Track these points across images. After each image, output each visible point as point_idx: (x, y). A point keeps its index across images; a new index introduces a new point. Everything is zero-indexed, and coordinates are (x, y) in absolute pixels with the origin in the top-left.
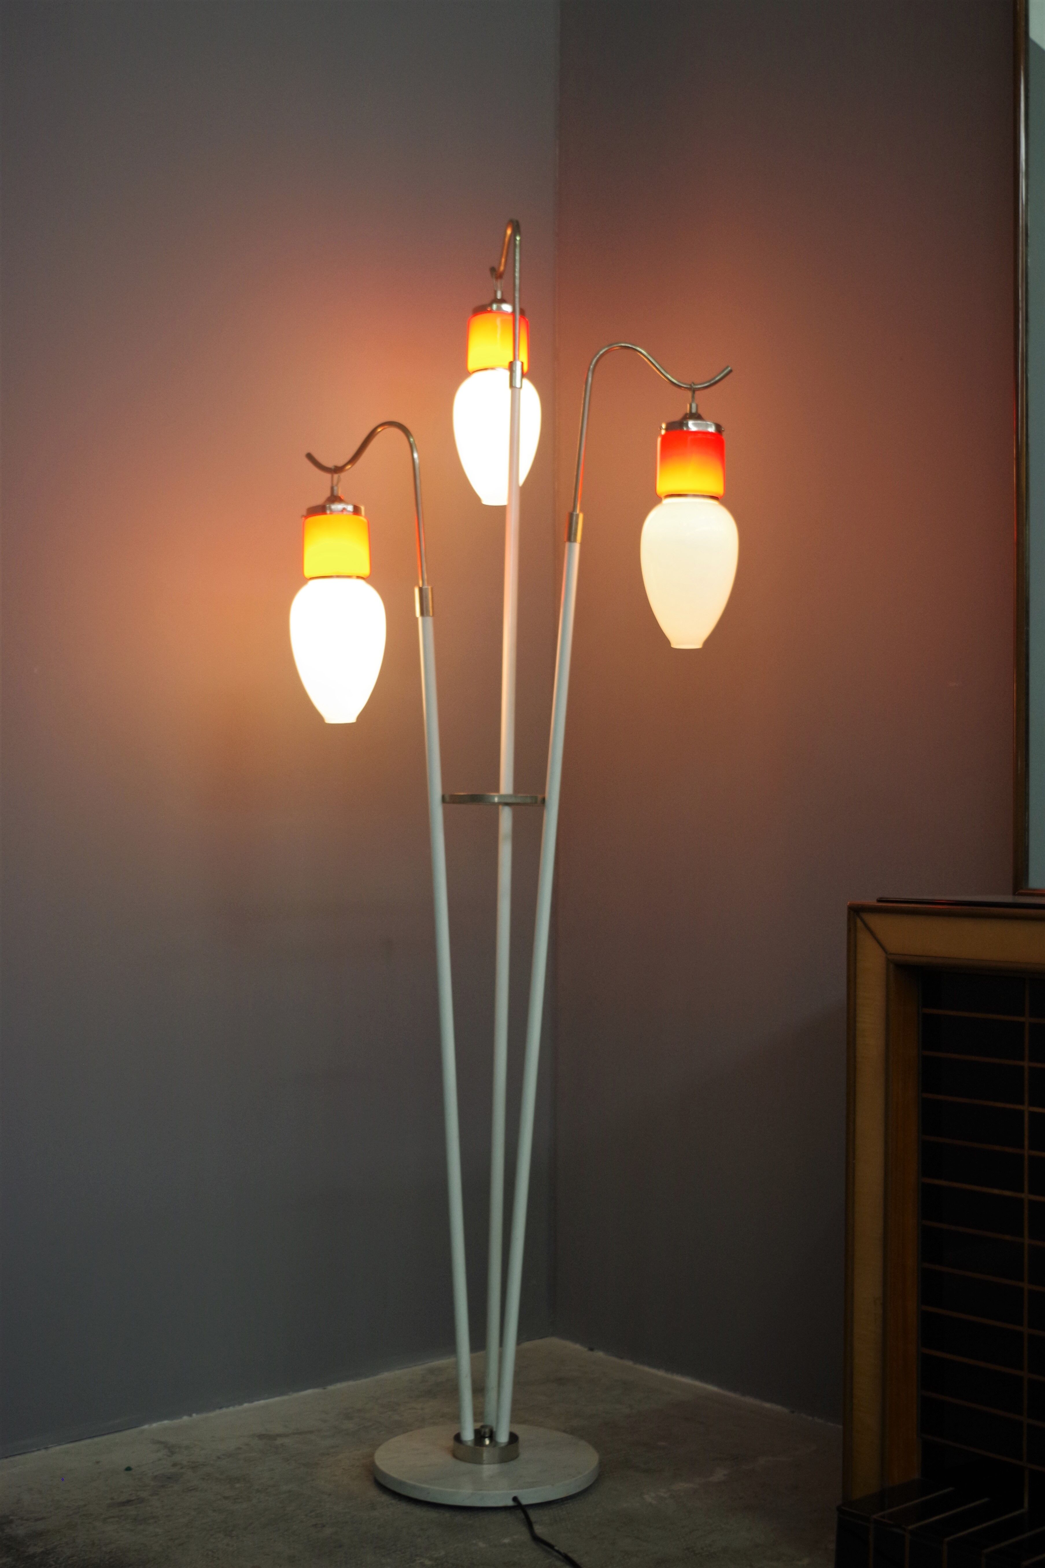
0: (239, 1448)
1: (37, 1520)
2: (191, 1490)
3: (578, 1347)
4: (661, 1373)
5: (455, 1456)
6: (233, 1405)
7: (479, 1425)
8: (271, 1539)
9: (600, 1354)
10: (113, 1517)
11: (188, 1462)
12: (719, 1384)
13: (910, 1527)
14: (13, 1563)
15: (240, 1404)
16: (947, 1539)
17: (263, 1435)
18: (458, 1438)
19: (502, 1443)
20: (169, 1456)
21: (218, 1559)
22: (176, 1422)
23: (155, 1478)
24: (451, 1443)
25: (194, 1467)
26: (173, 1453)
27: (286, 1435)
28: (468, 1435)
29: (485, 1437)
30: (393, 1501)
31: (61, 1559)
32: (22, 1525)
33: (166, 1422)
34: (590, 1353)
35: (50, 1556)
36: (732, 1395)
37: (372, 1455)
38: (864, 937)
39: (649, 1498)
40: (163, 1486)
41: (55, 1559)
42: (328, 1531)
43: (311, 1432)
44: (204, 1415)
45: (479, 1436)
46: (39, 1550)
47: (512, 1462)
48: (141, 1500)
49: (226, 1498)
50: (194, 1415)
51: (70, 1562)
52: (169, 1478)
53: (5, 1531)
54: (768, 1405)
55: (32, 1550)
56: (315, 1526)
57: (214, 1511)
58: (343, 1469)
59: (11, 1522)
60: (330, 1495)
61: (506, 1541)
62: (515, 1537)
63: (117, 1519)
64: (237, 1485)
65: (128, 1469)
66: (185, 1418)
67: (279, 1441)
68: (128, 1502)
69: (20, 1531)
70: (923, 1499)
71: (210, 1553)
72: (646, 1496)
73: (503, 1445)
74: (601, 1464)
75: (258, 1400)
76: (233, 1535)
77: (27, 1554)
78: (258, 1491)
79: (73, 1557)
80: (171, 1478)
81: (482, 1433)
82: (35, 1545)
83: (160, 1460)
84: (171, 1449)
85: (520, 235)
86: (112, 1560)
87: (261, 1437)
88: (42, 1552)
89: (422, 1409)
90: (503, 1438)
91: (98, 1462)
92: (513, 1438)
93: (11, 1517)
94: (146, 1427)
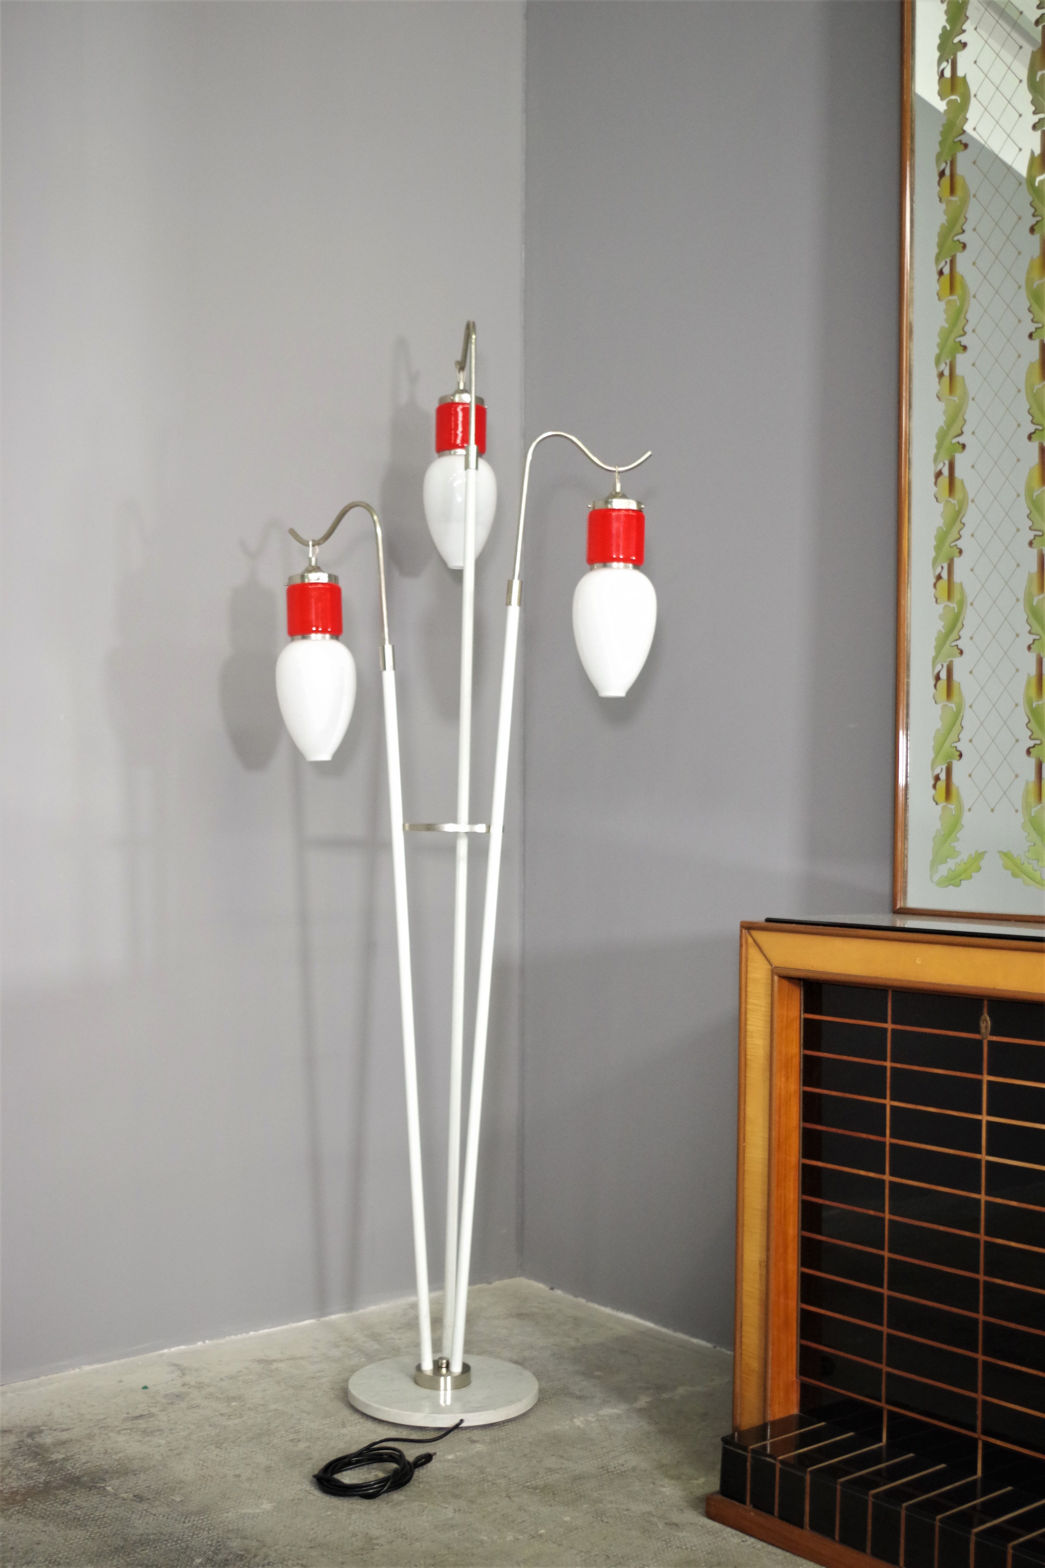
0: (240, 1372)
1: (63, 1430)
2: (194, 1407)
3: (541, 1286)
4: (608, 1310)
5: (416, 1383)
6: (241, 1333)
7: (437, 1358)
8: (254, 1451)
9: (559, 1292)
10: (127, 1429)
11: (196, 1383)
12: (656, 1322)
13: (780, 1458)
14: (38, 1467)
15: (247, 1332)
16: (810, 1469)
17: (262, 1360)
18: (419, 1368)
19: (455, 1373)
20: (181, 1377)
21: (207, 1467)
22: (192, 1347)
23: (166, 1396)
24: (413, 1371)
25: (200, 1386)
26: (184, 1374)
27: (282, 1361)
28: (428, 1366)
29: (442, 1368)
30: (361, 1420)
31: (77, 1465)
32: (50, 1434)
33: (182, 1347)
34: (551, 1291)
35: (69, 1462)
36: (664, 1330)
37: (346, 1381)
38: (753, 952)
39: (578, 1422)
40: (172, 1403)
41: (72, 1465)
42: (302, 1445)
43: (302, 1358)
44: (215, 1342)
45: (437, 1366)
46: (61, 1456)
47: (463, 1389)
48: (151, 1415)
49: (222, 1415)
50: (207, 1342)
51: (84, 1468)
52: (177, 1396)
53: (36, 1440)
54: (695, 1341)
55: (54, 1457)
56: (292, 1440)
57: (211, 1425)
58: (324, 1391)
59: (41, 1432)
60: (309, 1414)
61: (450, 1457)
62: (458, 1454)
63: (129, 1431)
64: (234, 1404)
65: (145, 1388)
66: (200, 1344)
67: (275, 1366)
68: (141, 1416)
69: (47, 1439)
70: (802, 1430)
71: (201, 1462)
72: (575, 1420)
73: (456, 1375)
74: (541, 1391)
75: (263, 1329)
76: (222, 1447)
77: (50, 1460)
78: (250, 1409)
79: (87, 1463)
80: (179, 1396)
81: (440, 1364)
82: (58, 1452)
83: (172, 1380)
84: (183, 1371)
85: (476, 334)
86: (118, 1467)
87: (260, 1361)
88: (63, 1459)
89: (400, 1339)
90: (457, 1368)
91: (121, 1381)
92: (466, 1368)
93: (42, 1428)
94: (166, 1351)
